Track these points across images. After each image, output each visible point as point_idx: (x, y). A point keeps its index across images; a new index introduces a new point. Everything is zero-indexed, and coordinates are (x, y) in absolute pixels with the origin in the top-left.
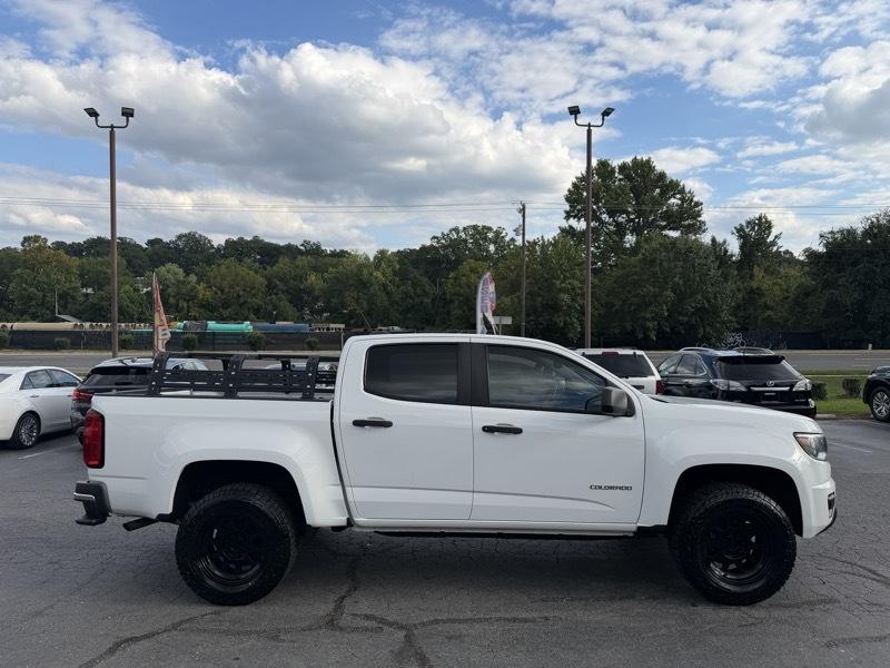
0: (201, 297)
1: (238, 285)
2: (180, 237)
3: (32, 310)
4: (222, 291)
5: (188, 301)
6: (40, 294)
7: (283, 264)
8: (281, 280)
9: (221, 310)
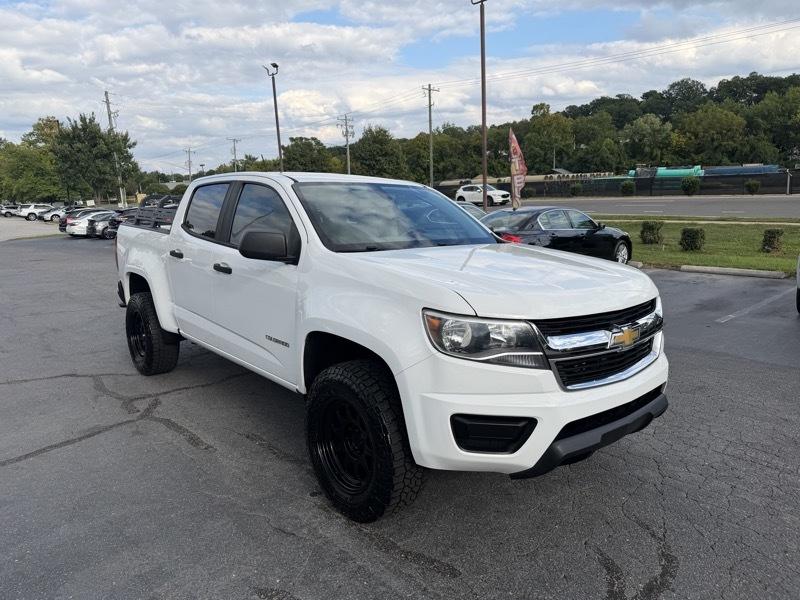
0: (674, 144)
1: (713, 129)
2: (672, 86)
3: (537, 166)
4: (696, 136)
5: (662, 149)
6: (542, 153)
7: (771, 99)
8: (764, 117)
9: (693, 155)
